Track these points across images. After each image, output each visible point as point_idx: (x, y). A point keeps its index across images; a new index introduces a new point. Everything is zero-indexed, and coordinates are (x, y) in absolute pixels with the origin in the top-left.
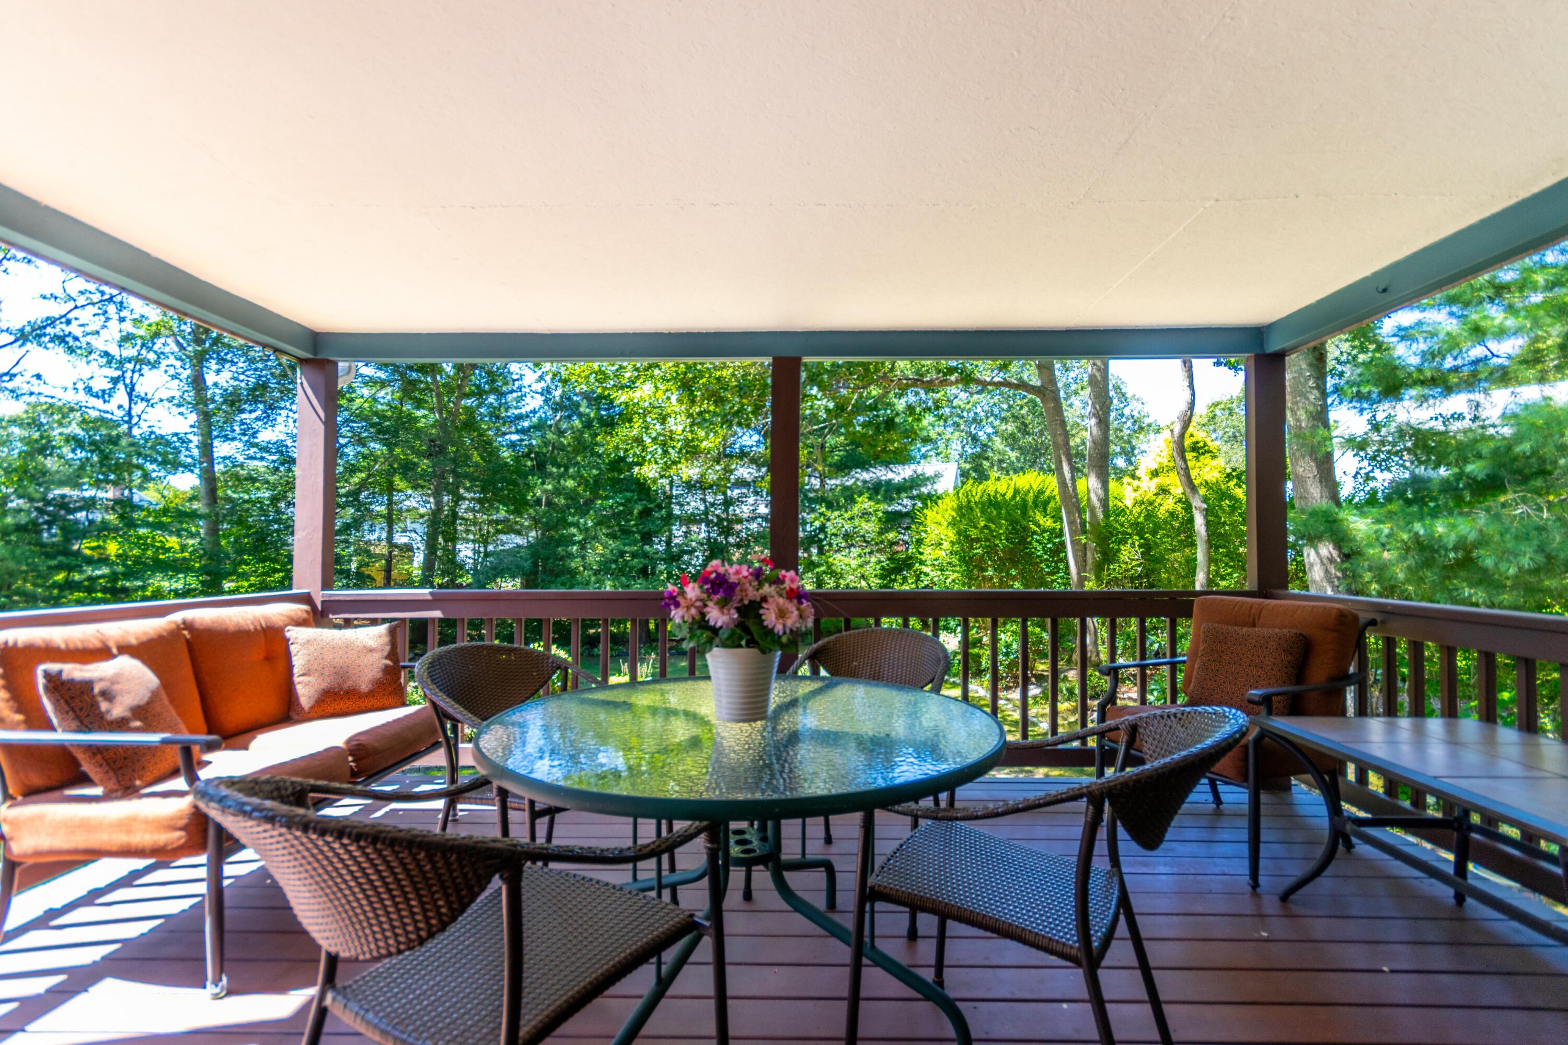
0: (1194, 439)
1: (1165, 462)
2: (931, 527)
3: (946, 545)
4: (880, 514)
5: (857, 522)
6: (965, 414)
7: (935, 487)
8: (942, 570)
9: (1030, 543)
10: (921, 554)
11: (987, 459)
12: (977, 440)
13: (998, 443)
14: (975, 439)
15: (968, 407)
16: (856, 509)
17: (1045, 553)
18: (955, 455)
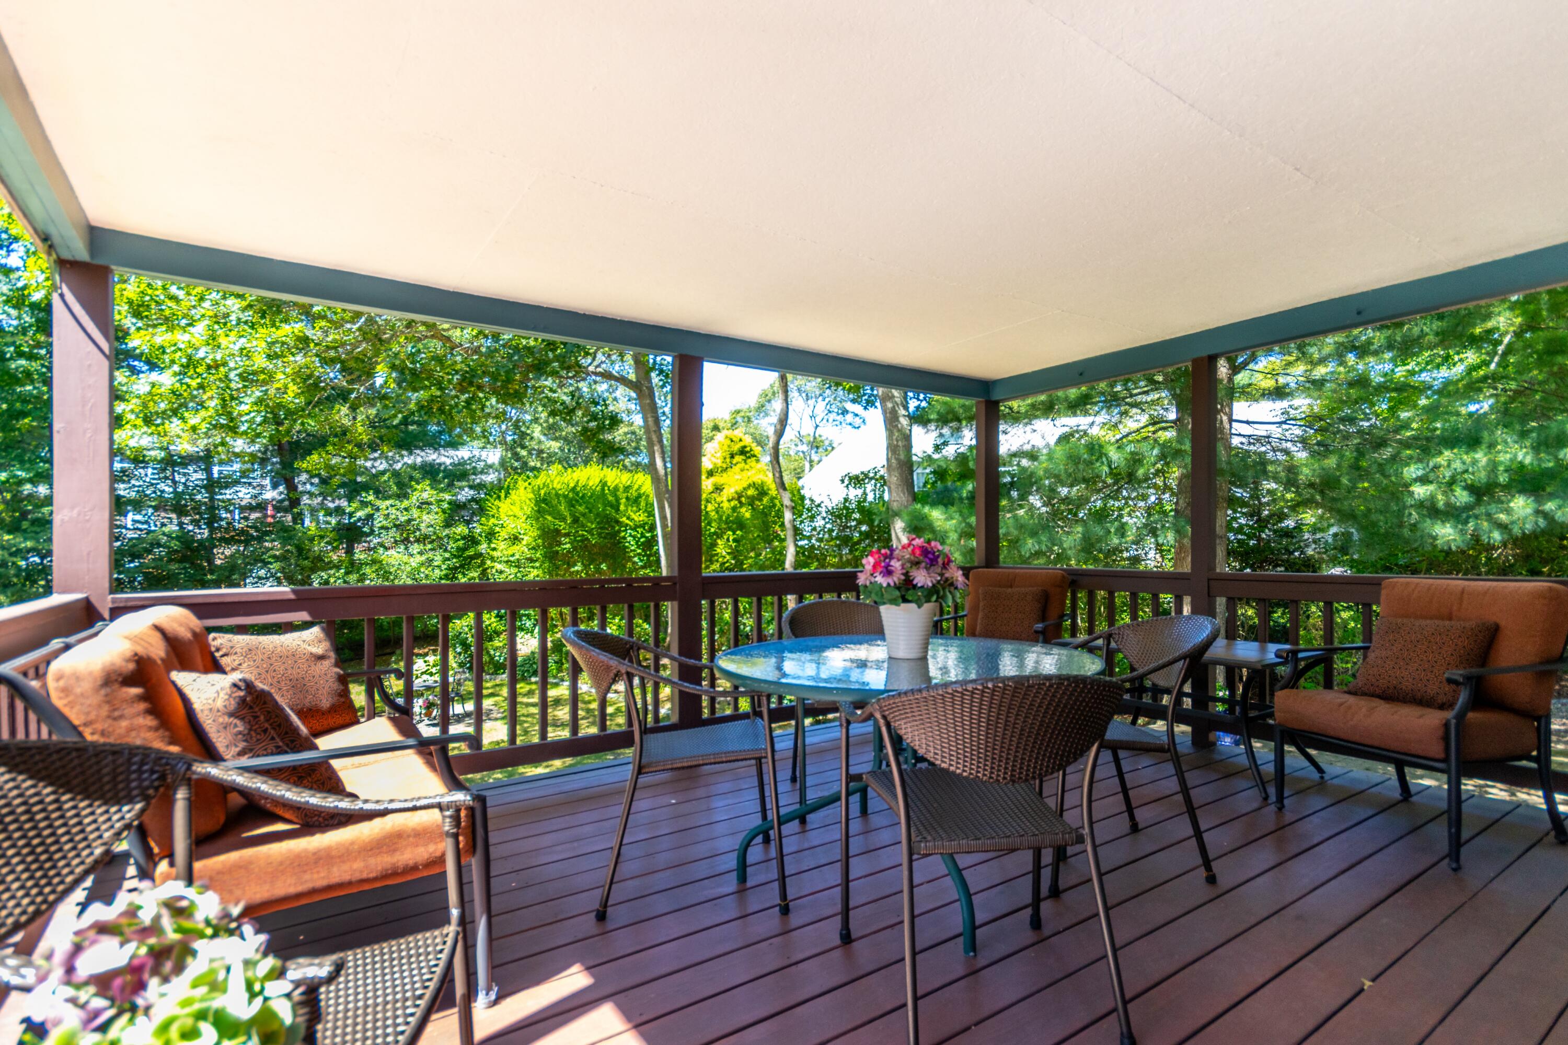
0: (742, 444)
1: (719, 463)
2: (505, 519)
4: (446, 506)
5: (414, 513)
8: (518, 567)
9: (624, 538)
10: (494, 549)
16: (414, 498)
17: (638, 547)
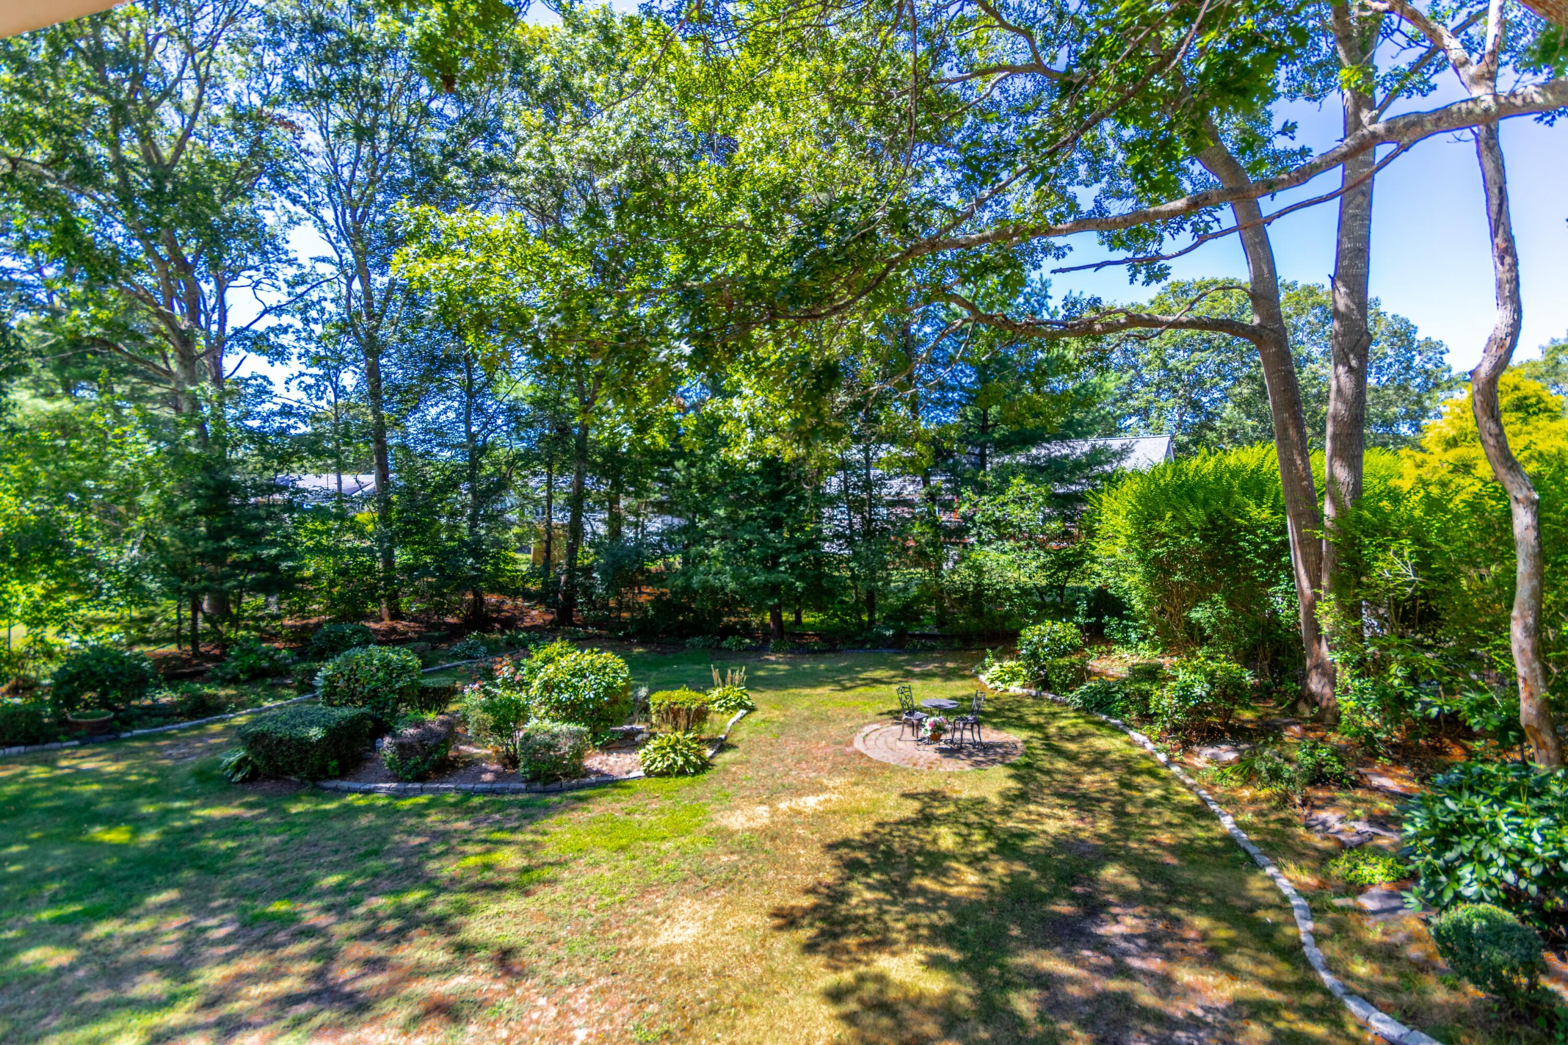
1: (1467, 427)
2: (1107, 515)
3: (1122, 540)
4: (1041, 499)
5: (1011, 508)
6: (1184, 377)
7: (1124, 464)
8: (1118, 570)
9: (1236, 543)
10: (1093, 549)
11: (1212, 429)
12: (1201, 408)
13: (1229, 410)
14: (1196, 406)
15: (1188, 368)
16: (1010, 494)
17: (1259, 556)
18: (1168, 426)
